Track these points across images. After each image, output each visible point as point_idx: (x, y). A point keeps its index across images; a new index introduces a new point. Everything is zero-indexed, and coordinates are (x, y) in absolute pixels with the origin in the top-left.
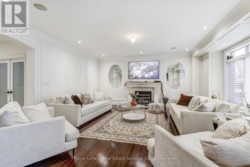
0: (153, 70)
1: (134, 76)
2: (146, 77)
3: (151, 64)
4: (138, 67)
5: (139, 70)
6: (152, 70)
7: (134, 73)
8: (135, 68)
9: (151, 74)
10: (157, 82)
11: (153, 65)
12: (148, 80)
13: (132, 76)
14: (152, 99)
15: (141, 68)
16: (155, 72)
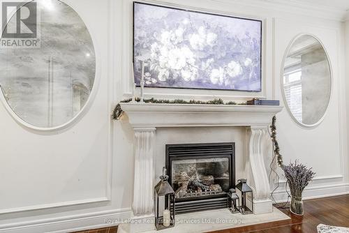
0: (239, 54)
1: (162, 76)
2: (214, 81)
3: (235, 28)
4: (179, 32)
5: (185, 49)
6: (234, 56)
7: (162, 60)
8: (165, 36)
9: (235, 69)
10: (251, 103)
11: (242, 36)
12: (226, 97)
13: (154, 75)
14: (239, 176)
15: (195, 39)
16: (248, 62)
